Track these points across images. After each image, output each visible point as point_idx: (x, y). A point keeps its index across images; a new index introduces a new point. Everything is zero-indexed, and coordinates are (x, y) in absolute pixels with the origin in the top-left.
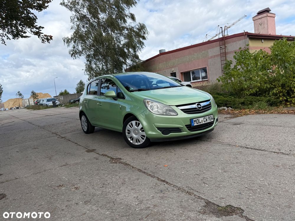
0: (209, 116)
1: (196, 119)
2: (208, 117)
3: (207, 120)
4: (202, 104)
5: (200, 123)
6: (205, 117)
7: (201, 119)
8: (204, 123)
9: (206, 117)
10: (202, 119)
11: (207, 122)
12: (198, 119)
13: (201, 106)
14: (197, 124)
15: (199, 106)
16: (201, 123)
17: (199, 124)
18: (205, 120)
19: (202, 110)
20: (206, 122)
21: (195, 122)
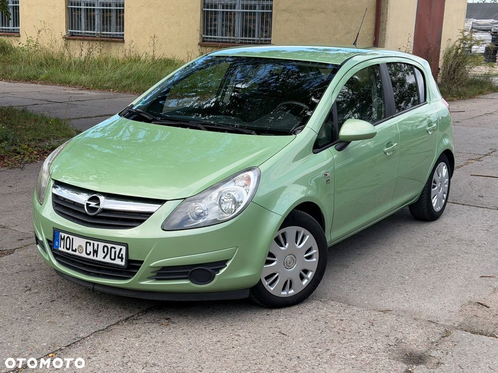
0: (110, 246)
1: (66, 235)
2: (101, 245)
3: (96, 252)
4: (106, 204)
5: (73, 250)
6: (92, 242)
7: (78, 242)
8: (84, 255)
9: (96, 243)
10: (83, 242)
11: (95, 258)
12: (71, 237)
13: (99, 204)
14: (65, 250)
15: (93, 204)
16: (77, 253)
17: (70, 252)
18: (90, 249)
19: (95, 217)
20: (91, 257)
21: (62, 243)
